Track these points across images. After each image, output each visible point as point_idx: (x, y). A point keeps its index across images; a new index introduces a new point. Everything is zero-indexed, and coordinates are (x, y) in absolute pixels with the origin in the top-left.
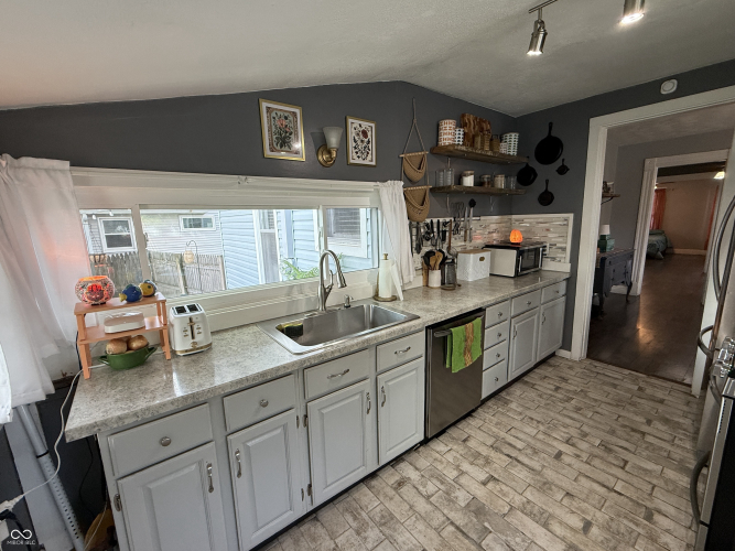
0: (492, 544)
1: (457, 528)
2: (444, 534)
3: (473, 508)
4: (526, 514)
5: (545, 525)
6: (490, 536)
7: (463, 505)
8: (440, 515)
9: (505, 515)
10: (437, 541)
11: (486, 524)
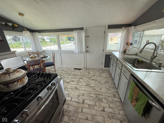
0: (94, 96)
1: (100, 95)
2: (101, 93)
3: (101, 100)
4: (93, 105)
5: (89, 105)
6: (95, 97)
7: (103, 99)
8: (104, 95)
9: (96, 102)
10: (101, 91)
11: (97, 98)
